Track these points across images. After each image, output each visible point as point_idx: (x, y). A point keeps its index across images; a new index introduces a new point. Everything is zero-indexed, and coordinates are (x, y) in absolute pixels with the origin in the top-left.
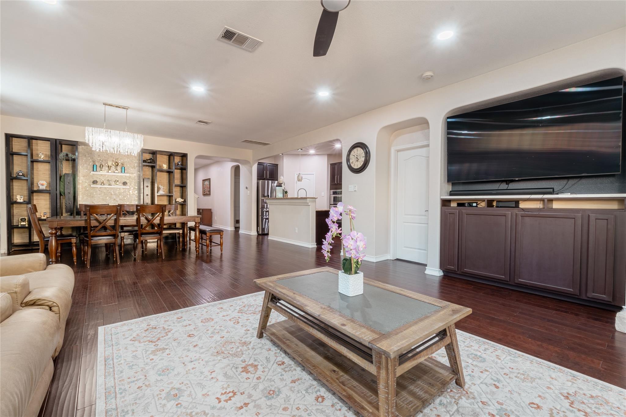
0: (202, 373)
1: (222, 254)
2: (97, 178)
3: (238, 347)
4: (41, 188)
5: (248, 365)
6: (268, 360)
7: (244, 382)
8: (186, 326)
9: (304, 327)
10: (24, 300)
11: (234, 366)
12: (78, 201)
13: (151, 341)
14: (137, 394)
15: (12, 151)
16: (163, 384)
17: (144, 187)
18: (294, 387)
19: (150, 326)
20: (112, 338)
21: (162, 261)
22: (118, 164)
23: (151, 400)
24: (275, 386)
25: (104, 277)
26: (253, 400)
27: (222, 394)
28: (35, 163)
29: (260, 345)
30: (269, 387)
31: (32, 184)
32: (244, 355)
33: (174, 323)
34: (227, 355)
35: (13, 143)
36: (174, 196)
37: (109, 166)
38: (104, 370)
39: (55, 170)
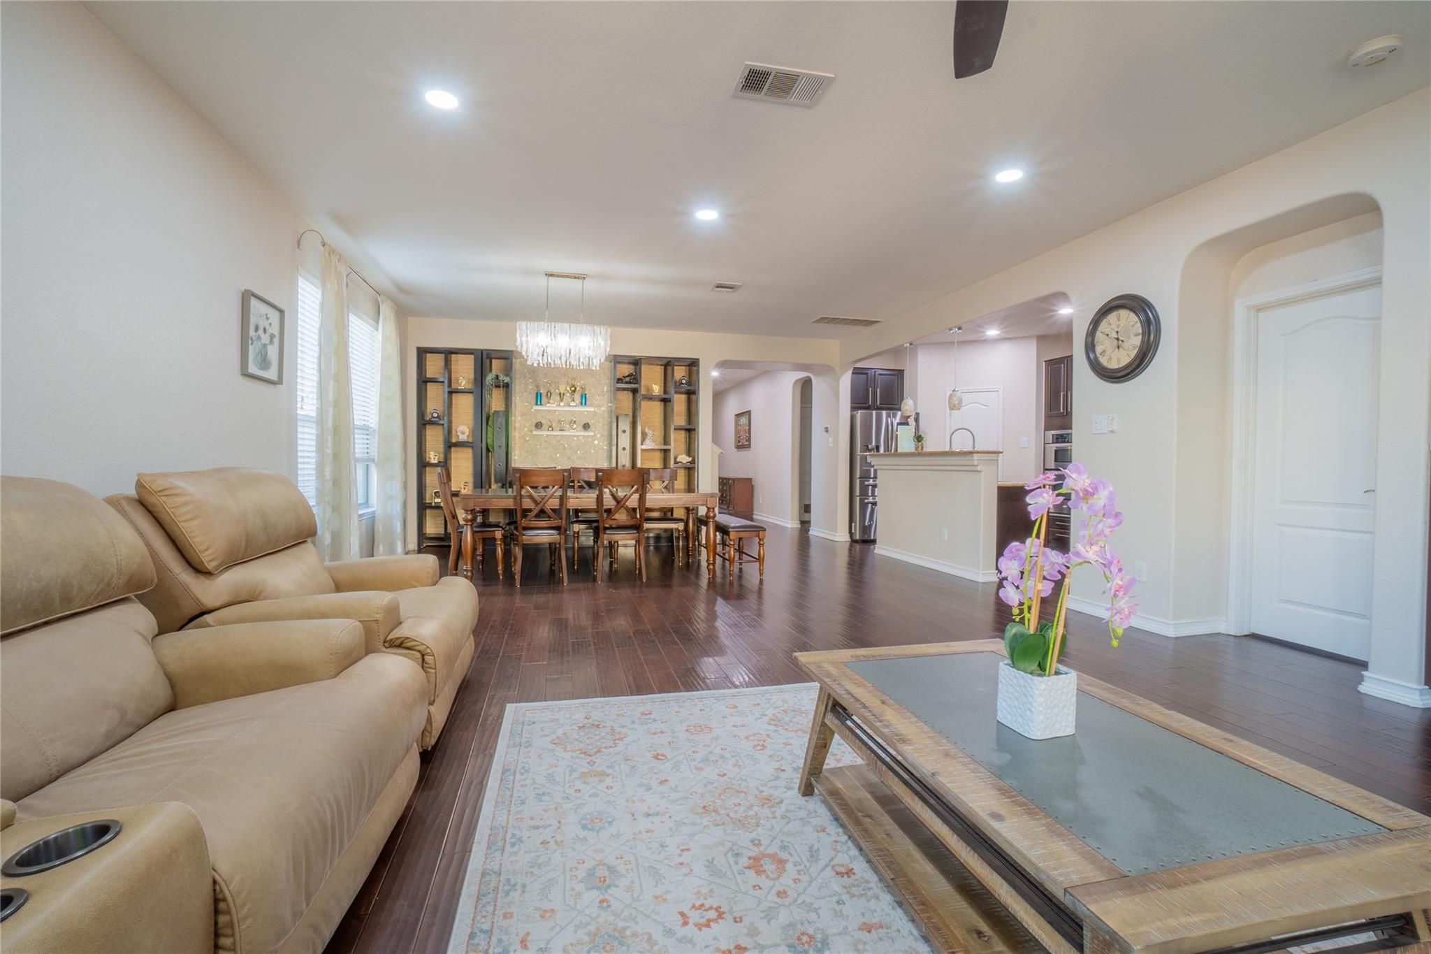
0: (663, 846)
1: (761, 581)
2: (543, 417)
3: (751, 806)
4: (463, 438)
5: (763, 855)
6: (813, 854)
7: (746, 893)
8: (654, 734)
9: (902, 794)
10: (388, 635)
11: (734, 848)
12: (513, 461)
13: (585, 753)
14: (537, 854)
15: (425, 376)
16: (586, 850)
17: (617, 432)
18: (865, 943)
19: (590, 721)
20: (522, 731)
21: (641, 587)
22: (575, 388)
23: (559, 876)
24: (818, 925)
25: (537, 607)
26: (759, 944)
27: (694, 906)
28: (454, 395)
29: (802, 814)
30: (802, 924)
31: (450, 431)
32: (759, 829)
33: (633, 722)
34: (724, 820)
35: (427, 363)
36: (672, 451)
37: (560, 394)
38: (497, 791)
39: (481, 404)
